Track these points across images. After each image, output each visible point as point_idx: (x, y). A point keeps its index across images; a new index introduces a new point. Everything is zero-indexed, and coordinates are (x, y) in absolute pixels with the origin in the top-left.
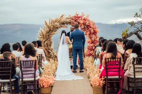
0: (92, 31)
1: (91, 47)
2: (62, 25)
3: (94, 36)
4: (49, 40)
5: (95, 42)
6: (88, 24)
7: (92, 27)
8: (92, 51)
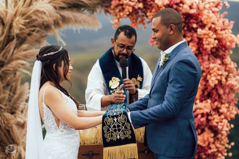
0: (210, 43)
1: (203, 115)
2: (67, 13)
3: (215, 65)
4: (8, 85)
5: (221, 92)
6: (191, 7)
7: (209, 25)
8: (203, 131)
